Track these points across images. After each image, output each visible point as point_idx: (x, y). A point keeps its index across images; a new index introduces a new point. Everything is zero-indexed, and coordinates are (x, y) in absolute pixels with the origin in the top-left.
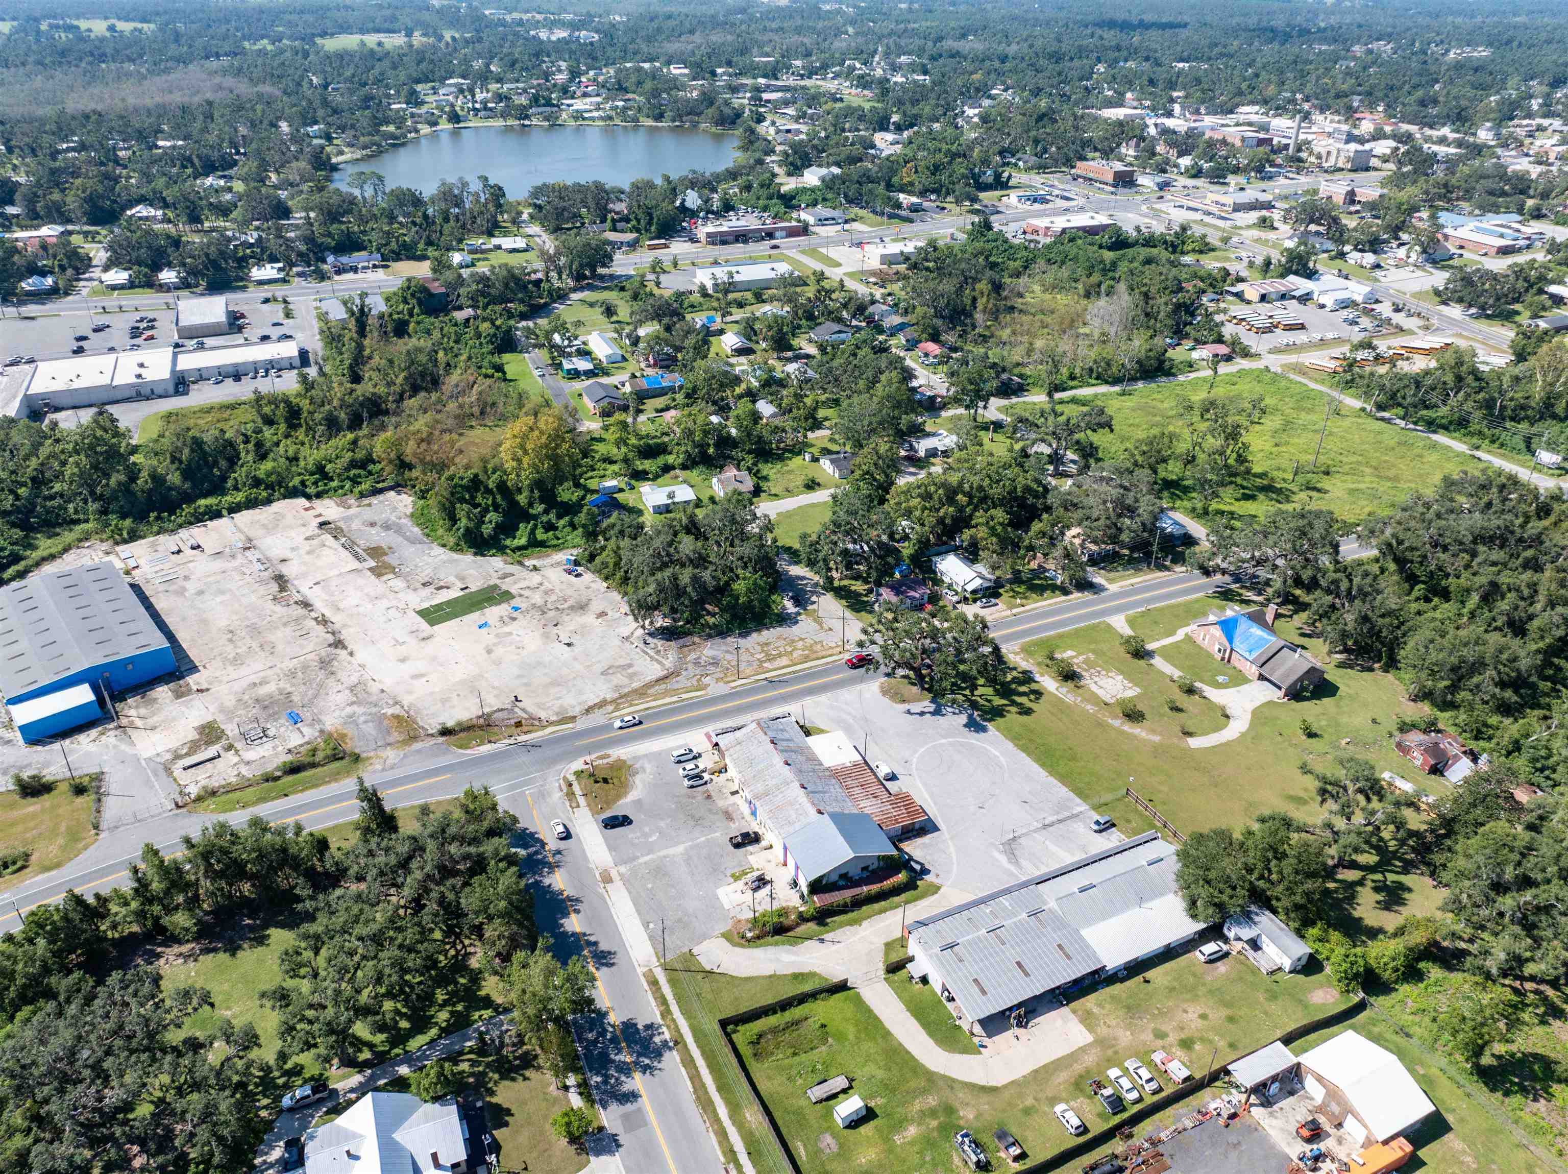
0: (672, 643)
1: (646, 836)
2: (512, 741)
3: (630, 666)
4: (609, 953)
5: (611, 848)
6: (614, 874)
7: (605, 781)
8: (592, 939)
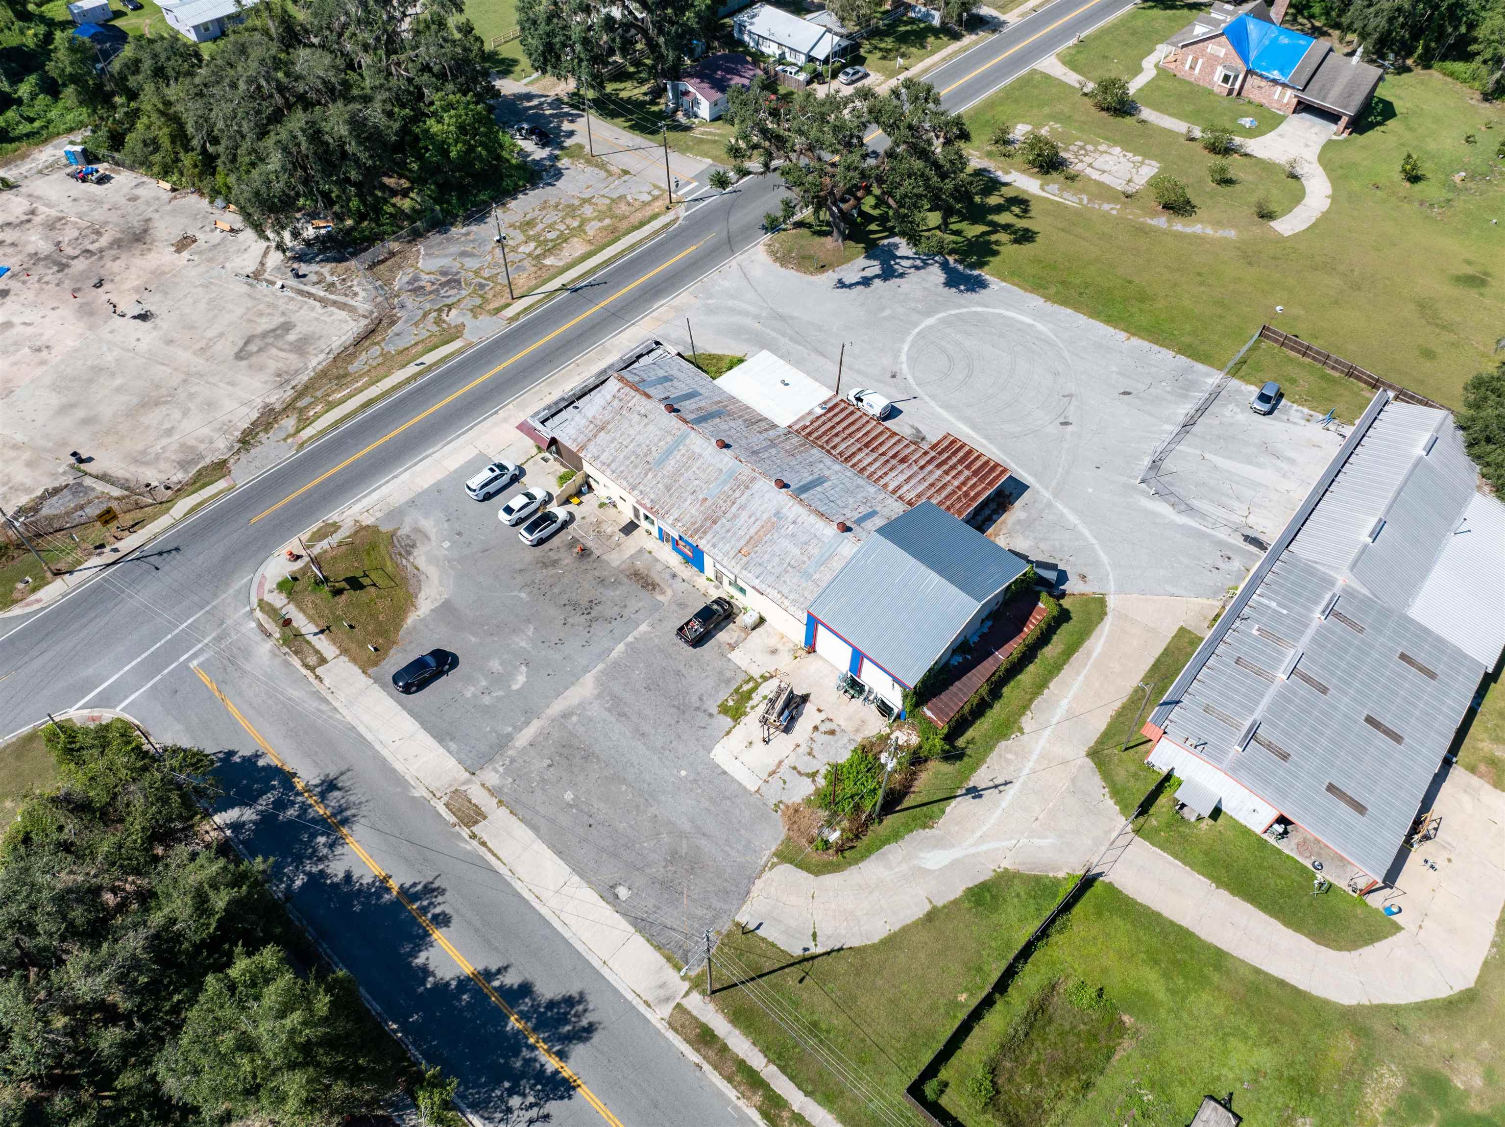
0: (353, 263)
1: (500, 680)
2: (108, 556)
3: (287, 327)
4: (569, 1001)
5: (441, 735)
6: (479, 796)
7: (355, 584)
8: (511, 979)
